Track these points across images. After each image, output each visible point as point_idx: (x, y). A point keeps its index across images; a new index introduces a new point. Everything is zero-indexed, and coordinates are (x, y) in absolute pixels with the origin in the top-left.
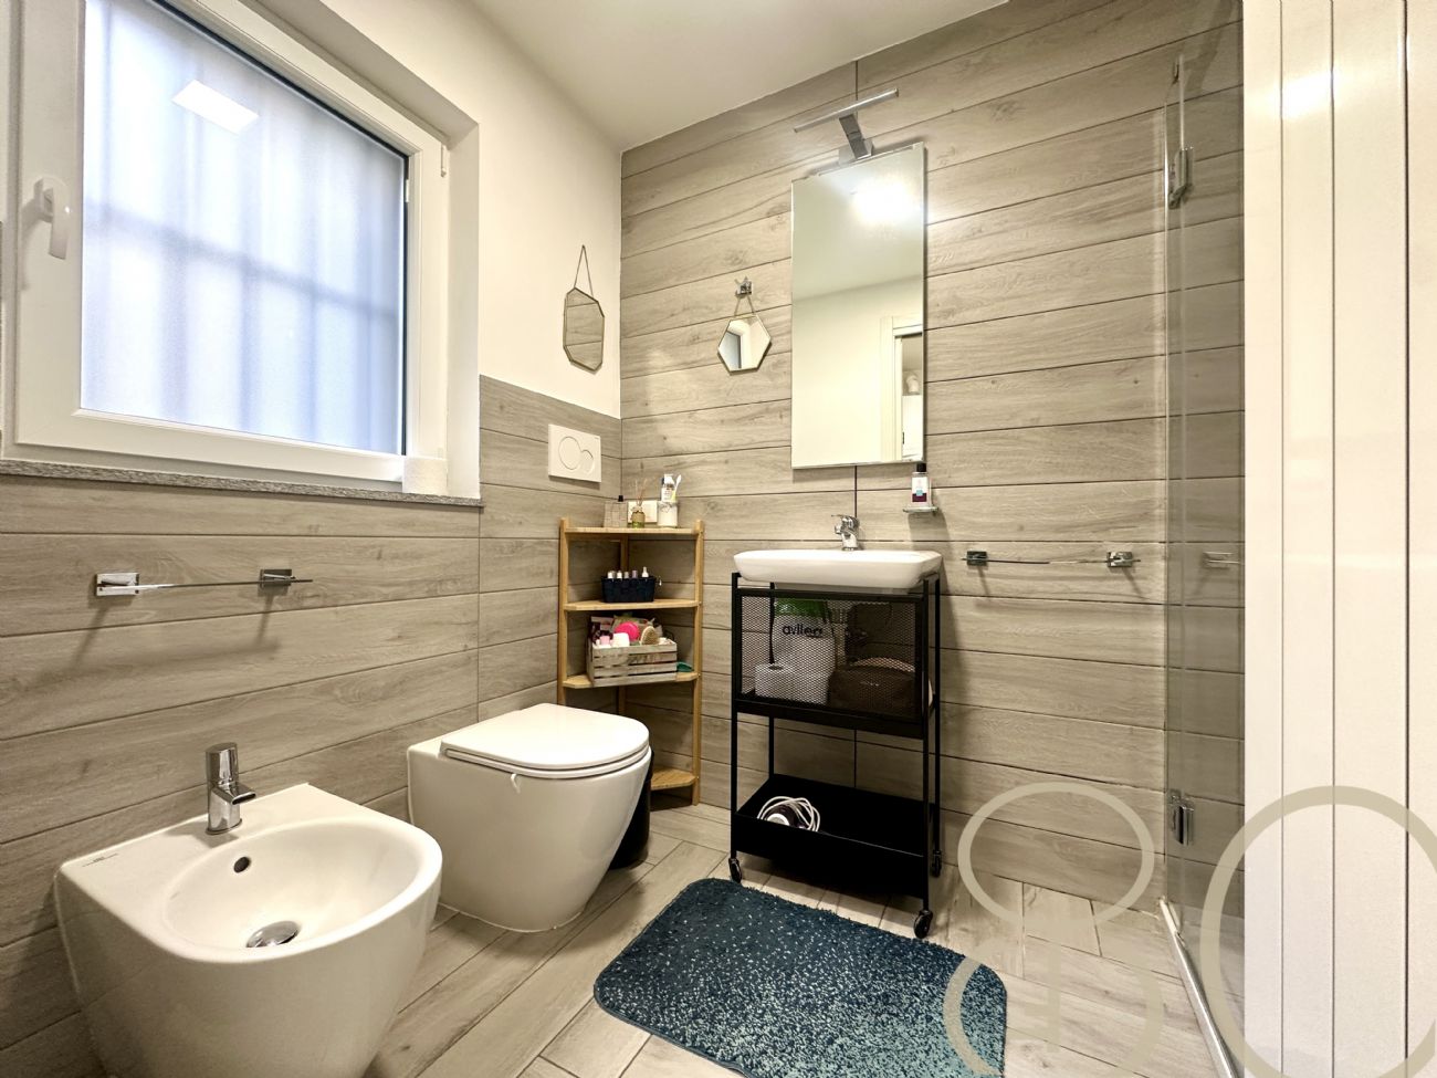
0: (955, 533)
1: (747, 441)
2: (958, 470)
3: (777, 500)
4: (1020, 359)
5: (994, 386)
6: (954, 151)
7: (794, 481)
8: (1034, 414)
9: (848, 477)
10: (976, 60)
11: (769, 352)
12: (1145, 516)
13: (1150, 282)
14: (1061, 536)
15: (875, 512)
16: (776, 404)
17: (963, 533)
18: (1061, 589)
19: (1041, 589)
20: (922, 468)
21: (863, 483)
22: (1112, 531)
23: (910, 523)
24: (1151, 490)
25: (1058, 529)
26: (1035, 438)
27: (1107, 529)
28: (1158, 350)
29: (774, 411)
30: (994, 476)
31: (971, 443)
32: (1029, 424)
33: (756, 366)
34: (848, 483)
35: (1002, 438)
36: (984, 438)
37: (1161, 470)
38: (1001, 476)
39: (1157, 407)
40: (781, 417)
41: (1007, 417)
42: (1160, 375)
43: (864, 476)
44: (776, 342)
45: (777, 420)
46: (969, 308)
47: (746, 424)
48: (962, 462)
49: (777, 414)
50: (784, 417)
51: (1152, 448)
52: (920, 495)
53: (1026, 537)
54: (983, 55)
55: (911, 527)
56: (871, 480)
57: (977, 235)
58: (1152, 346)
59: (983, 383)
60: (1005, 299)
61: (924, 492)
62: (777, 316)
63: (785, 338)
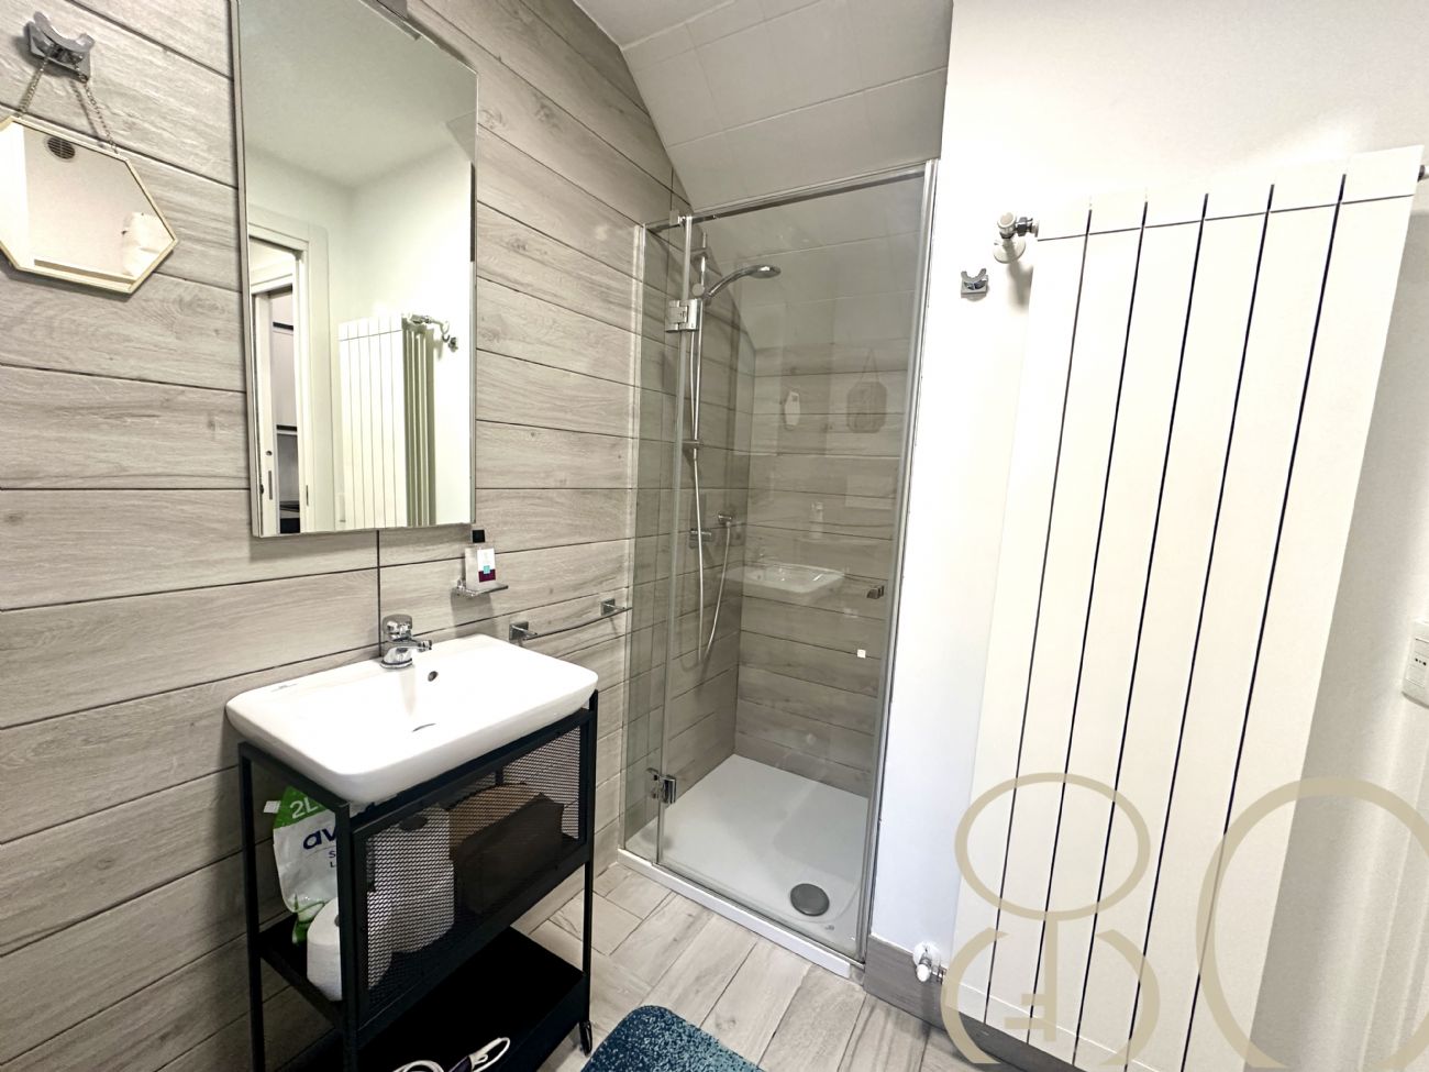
0: (499, 606)
1: (103, 468)
2: (502, 533)
4: (549, 414)
5: (533, 439)
6: (500, 117)
8: (562, 475)
9: (364, 546)
10: (527, 19)
11: (163, 268)
12: (619, 569)
13: (626, 373)
14: (577, 594)
15: (408, 596)
16: (193, 395)
17: (506, 606)
20: (478, 535)
21: (388, 556)
22: (604, 584)
23: (452, 603)
24: (622, 547)
25: (576, 587)
26: (562, 500)
27: (601, 583)
28: (630, 434)
29: (188, 408)
30: (531, 539)
31: (514, 501)
32: (558, 485)
33: (131, 291)
34: (366, 557)
35: (539, 498)
36: (524, 497)
37: (629, 531)
38: (538, 539)
39: (628, 481)
40: (211, 425)
41: (542, 475)
42: (631, 454)
43: (391, 544)
44: (189, 252)
45: (207, 432)
46: (511, 339)
47: (96, 426)
48: (505, 523)
49: (203, 419)
50: (222, 426)
51: (625, 513)
52: (487, 572)
53: (554, 600)
54: (530, 19)
55: (454, 609)
56: (403, 549)
57: (521, 251)
58: (625, 428)
59: (524, 434)
60: (543, 343)
61: (492, 567)
62: (192, 192)
63: (213, 252)
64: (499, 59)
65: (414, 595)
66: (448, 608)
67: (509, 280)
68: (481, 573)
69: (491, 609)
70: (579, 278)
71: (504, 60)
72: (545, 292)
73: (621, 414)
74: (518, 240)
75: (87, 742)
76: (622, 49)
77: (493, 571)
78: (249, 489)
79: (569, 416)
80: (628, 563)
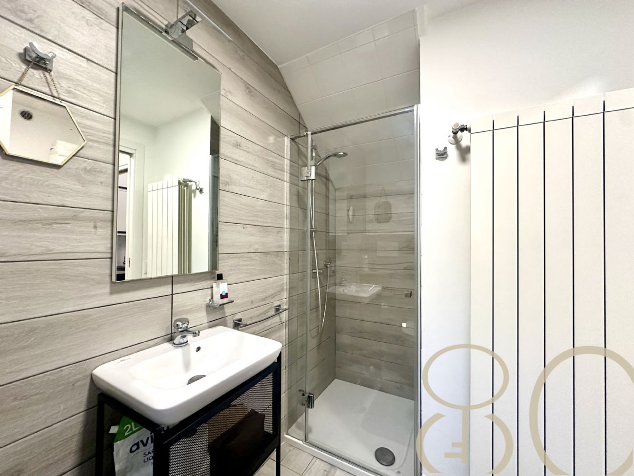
0: (228, 311)
1: (39, 250)
3: (89, 316)
4: (251, 218)
5: (243, 230)
6: (230, 92)
7: (112, 293)
8: (256, 246)
9: (166, 284)
11: (78, 154)
12: (282, 290)
13: (283, 199)
14: (263, 303)
15: (185, 308)
16: (88, 213)
17: (232, 310)
18: (263, 327)
19: (258, 330)
20: (221, 276)
21: (178, 288)
22: (276, 297)
23: (207, 311)
24: (283, 279)
25: (263, 300)
26: (257, 258)
27: (274, 297)
28: (285, 227)
29: (84, 219)
30: (244, 277)
31: (235, 259)
32: (255, 251)
33: (62, 165)
34: (166, 290)
35: (246, 257)
36: (240, 257)
37: (286, 272)
38: (246, 277)
39: (285, 248)
40: (95, 227)
41: (248, 246)
42: (286, 236)
43: (179, 282)
44: (91, 147)
45: (93, 230)
46: (234, 185)
47: (38, 229)
48: (231, 270)
49: (92, 224)
50: (101, 228)
51: (284, 263)
52: (224, 294)
53: (254, 306)
54: (242, 54)
55: (207, 314)
56: (184, 285)
57: (239, 147)
58: (284, 224)
59: (239, 228)
60: (248, 187)
61: (226, 292)
62: (93, 120)
63: (102, 147)
64: (230, 69)
65: (189, 307)
66: (204, 313)
67: (233, 159)
68: (221, 295)
69: (224, 313)
70: (263, 158)
71: (231, 69)
72: (249, 165)
73: (282, 218)
74: (237, 142)
75: (15, 399)
76: (279, 67)
77: (227, 294)
78: (112, 258)
79: (259, 219)
80: (286, 287)
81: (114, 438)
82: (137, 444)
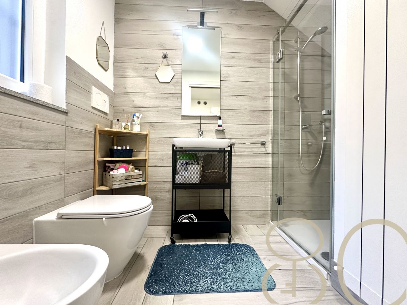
0: (227, 136)
1: (166, 105)
2: (228, 119)
3: (176, 125)
4: (243, 92)
5: (237, 98)
6: (228, 34)
7: (182, 119)
8: (246, 107)
9: (198, 119)
10: (234, 12)
11: (174, 78)
12: (268, 133)
13: (269, 79)
14: (251, 138)
15: (206, 130)
16: (176, 95)
17: (229, 136)
18: (250, 150)
19: (247, 151)
20: (220, 118)
21: (203, 121)
22: (261, 137)
23: (216, 133)
24: (269, 127)
25: (251, 136)
26: (246, 113)
28: (271, 95)
29: (175, 97)
30: (236, 122)
31: (232, 112)
32: (244, 109)
33: (169, 81)
34: (199, 121)
35: (238, 112)
36: (234, 112)
37: (271, 123)
38: (238, 122)
39: (270, 108)
40: (177, 99)
41: (240, 107)
42: (271, 101)
43: (203, 119)
44: (176, 75)
45: (177, 100)
46: (231, 77)
47: (165, 100)
48: (229, 117)
49: (177, 98)
50: (179, 99)
51: (269, 118)
52: (220, 125)
53: (243, 138)
54: (235, 11)
56: (205, 121)
57: (233, 58)
58: (269, 94)
59: (234, 97)
60: (239, 76)
62: (177, 67)
63: (179, 74)
65: (208, 130)
66: (214, 134)
67: (230, 65)
68: (219, 125)
69: (225, 136)
70: (251, 59)
71: (229, 23)
72: (240, 65)
73: (267, 90)
74: (232, 56)
75: (162, 142)
77: (222, 125)
79: (248, 92)
80: (271, 132)
81: (179, 159)
82: (183, 164)
